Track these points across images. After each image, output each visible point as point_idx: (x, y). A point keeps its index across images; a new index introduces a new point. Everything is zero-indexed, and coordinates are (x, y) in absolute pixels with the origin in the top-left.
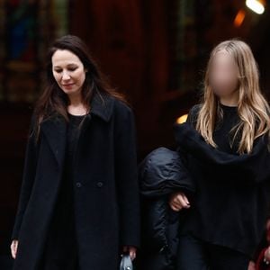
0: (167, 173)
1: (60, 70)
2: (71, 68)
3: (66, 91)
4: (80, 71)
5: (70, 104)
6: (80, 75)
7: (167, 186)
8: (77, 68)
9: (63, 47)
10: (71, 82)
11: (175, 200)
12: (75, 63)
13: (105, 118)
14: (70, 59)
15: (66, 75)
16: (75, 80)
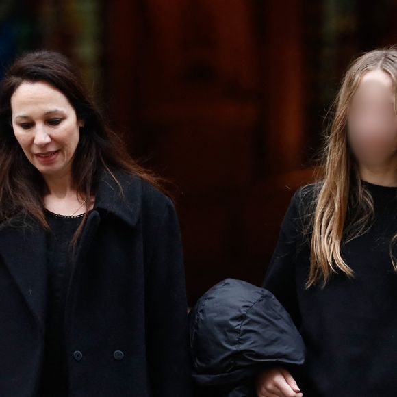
0: (235, 337)
1: (28, 124)
2: (52, 120)
3: (40, 167)
4: (70, 125)
5: (48, 192)
6: (70, 134)
7: (240, 363)
8: (63, 118)
9: (34, 77)
10: (52, 149)
11: (270, 386)
12: (60, 109)
13: (127, 218)
14: (50, 100)
15: (41, 134)
16: (60, 144)
